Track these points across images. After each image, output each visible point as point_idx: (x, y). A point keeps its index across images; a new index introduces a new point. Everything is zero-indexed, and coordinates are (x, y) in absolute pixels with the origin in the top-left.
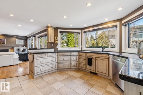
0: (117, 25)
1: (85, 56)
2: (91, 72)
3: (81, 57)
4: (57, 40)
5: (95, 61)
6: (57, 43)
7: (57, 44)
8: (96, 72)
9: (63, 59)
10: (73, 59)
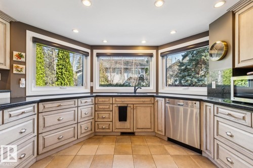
0: (152, 54)
1: (112, 104)
2: (123, 134)
3: (100, 107)
4: (24, 63)
5: (132, 111)
6: (23, 72)
7: (24, 76)
8: (135, 131)
9: (59, 120)
10: (83, 115)
